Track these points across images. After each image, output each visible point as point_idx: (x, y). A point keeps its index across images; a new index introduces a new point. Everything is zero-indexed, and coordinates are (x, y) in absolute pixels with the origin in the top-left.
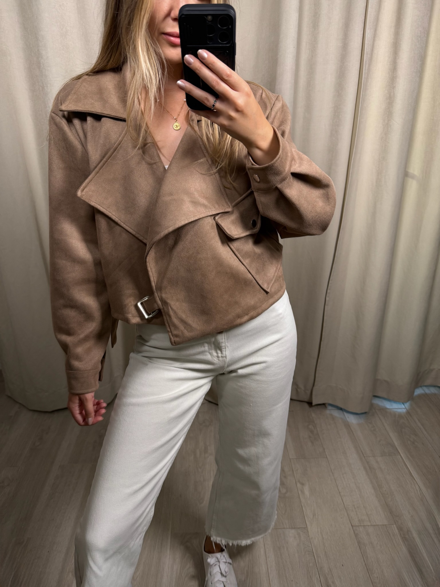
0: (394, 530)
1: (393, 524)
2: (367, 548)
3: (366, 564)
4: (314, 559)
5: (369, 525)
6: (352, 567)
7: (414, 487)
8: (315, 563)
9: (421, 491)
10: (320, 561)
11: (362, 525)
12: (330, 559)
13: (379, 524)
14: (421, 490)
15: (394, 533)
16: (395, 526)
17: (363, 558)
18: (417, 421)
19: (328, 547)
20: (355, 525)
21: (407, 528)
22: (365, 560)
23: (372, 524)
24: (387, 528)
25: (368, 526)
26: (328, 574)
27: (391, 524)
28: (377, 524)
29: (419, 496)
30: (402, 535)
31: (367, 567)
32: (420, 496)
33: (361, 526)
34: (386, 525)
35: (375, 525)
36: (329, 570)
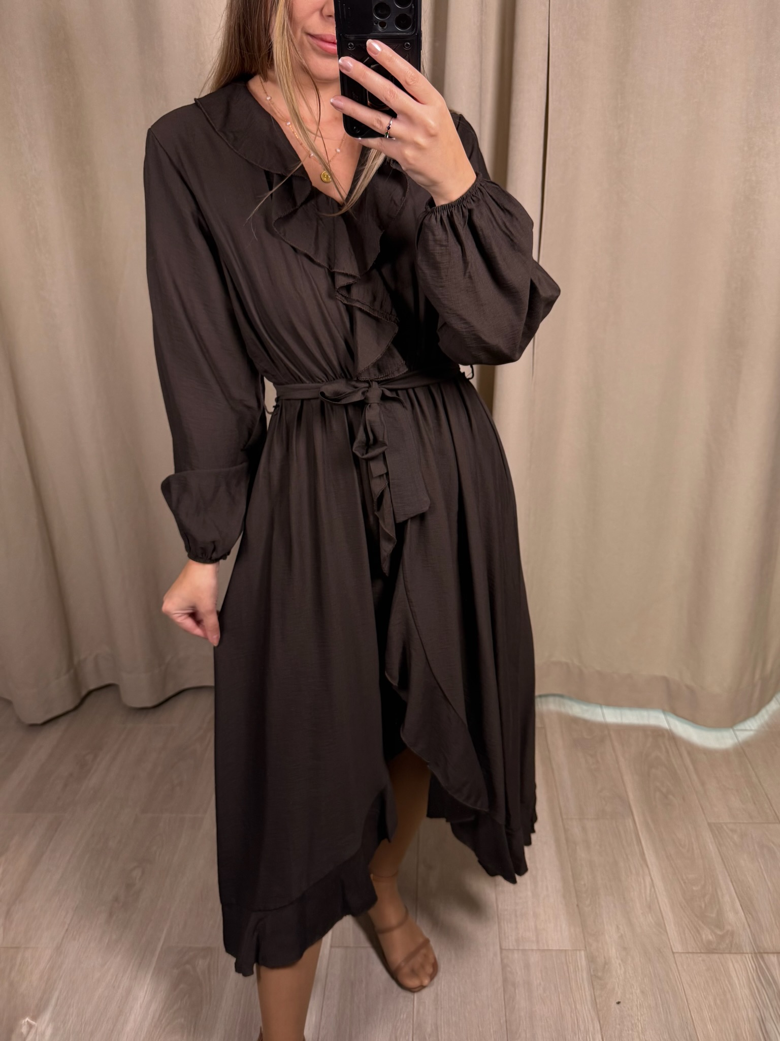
0: (579, 960)
1: (580, 950)
2: (517, 991)
3: (506, 1021)
4: (412, 1006)
5: (535, 948)
6: (478, 1027)
7: (642, 881)
8: (412, 1013)
9: (653, 890)
10: (421, 1011)
11: (521, 948)
12: (441, 1008)
13: (554, 948)
14: (654, 887)
15: (578, 966)
16: (583, 953)
17: (505, 1008)
18: (685, 754)
19: (444, 986)
20: (507, 948)
21: (605, 958)
22: (507, 1014)
23: (541, 948)
24: (566, 956)
25: (532, 950)
26: (430, 1035)
27: (576, 950)
28: (550, 948)
29: (646, 899)
30: (592, 970)
31: (508, 1027)
32: (648, 899)
33: (518, 950)
34: (566, 950)
35: (544, 950)
36: (433, 1027)
